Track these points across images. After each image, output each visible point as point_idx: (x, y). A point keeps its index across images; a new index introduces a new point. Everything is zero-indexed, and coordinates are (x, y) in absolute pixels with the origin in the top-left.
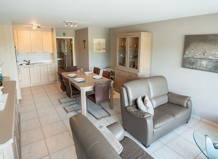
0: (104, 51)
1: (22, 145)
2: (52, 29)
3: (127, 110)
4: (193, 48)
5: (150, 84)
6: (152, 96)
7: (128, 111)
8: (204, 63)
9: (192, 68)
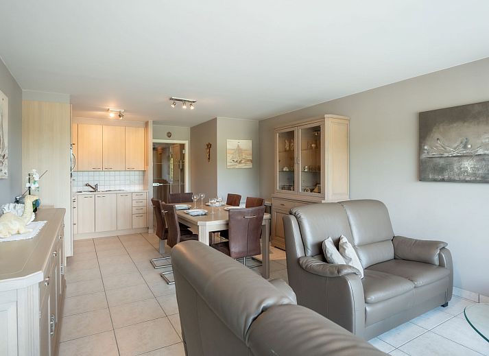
0: (250, 165)
1: (61, 340)
2: (147, 124)
3: (301, 266)
4: (440, 137)
5: (349, 213)
6: (357, 242)
7: (304, 267)
8: (468, 165)
9: (443, 180)
